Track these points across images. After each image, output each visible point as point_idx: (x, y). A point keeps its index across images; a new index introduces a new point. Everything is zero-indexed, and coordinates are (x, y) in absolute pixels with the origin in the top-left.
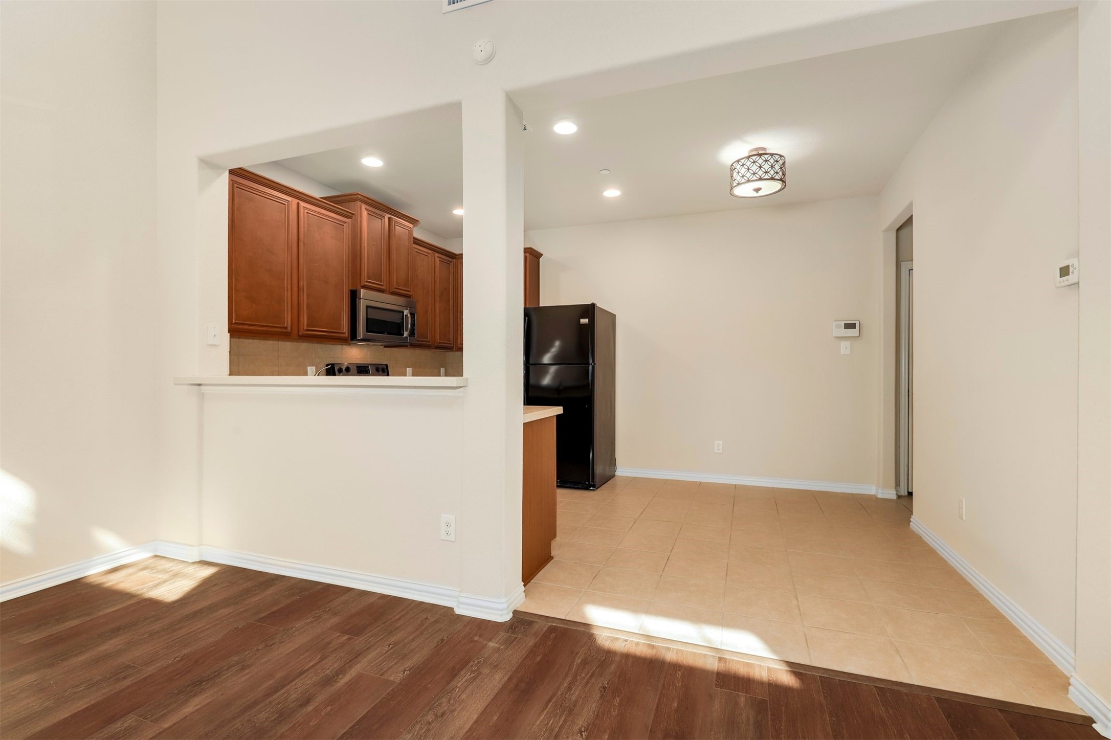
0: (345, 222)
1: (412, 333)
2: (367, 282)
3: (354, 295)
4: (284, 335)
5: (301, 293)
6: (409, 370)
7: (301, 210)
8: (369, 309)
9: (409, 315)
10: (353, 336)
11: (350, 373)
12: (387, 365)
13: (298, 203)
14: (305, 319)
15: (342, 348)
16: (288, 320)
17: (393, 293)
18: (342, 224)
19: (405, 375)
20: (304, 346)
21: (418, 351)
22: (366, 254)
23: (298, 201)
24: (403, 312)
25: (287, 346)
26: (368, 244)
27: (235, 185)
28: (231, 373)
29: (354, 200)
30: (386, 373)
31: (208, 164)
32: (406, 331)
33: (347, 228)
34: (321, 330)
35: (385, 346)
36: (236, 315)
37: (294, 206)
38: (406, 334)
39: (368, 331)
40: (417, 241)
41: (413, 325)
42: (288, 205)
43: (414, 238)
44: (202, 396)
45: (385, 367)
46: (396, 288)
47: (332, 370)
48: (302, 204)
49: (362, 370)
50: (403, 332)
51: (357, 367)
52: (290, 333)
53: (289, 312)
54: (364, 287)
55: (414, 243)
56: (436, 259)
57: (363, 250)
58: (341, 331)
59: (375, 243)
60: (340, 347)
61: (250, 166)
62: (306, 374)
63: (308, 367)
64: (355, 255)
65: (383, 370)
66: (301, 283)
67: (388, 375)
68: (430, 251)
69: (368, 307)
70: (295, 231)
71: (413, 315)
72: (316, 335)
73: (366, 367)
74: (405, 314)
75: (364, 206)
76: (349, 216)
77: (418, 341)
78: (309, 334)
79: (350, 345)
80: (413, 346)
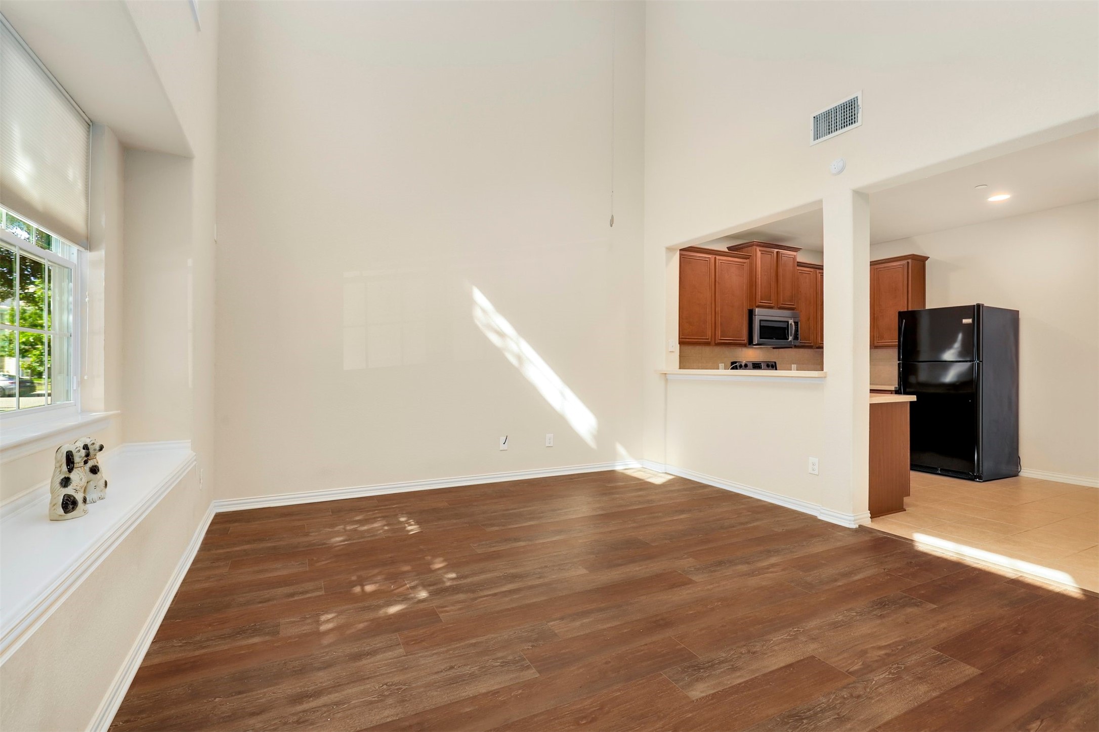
0: (744, 263)
1: (796, 338)
2: (761, 302)
3: (751, 313)
4: (707, 344)
5: (717, 316)
6: (794, 366)
7: (717, 261)
8: (762, 322)
9: (793, 324)
10: (750, 342)
11: (747, 368)
12: (775, 363)
13: (715, 258)
14: (719, 333)
15: (742, 350)
16: (709, 333)
17: (780, 308)
18: (742, 264)
19: (791, 370)
20: (717, 349)
21: (801, 350)
22: (760, 283)
23: (715, 256)
24: (788, 322)
25: (707, 350)
26: (761, 275)
27: (682, 256)
28: (680, 368)
29: (752, 246)
30: (775, 368)
31: (670, 249)
32: (791, 336)
33: (746, 267)
34: (727, 339)
35: (774, 348)
36: (682, 333)
37: (713, 260)
38: (790, 338)
39: (761, 338)
40: (800, 264)
41: (797, 331)
42: (710, 260)
43: (798, 262)
44: (667, 380)
45: (774, 364)
46: (783, 304)
47: (735, 366)
48: (718, 257)
49: (757, 366)
50: (788, 336)
51: (753, 364)
52: (710, 342)
53: (710, 331)
54: (758, 307)
55: (798, 266)
56: (818, 275)
57: (757, 280)
58: (742, 339)
59: (766, 273)
60: (741, 349)
61: (700, 244)
62: (718, 368)
63: (720, 364)
64: (752, 284)
65: (772, 366)
66: (717, 309)
67: (776, 369)
68: (812, 270)
69: (761, 321)
70: (713, 277)
71: (796, 323)
72: (726, 342)
73: (759, 364)
74: (790, 323)
75: (758, 249)
76: (747, 257)
77: (801, 343)
78: (721, 342)
79: (748, 348)
80: (796, 347)
